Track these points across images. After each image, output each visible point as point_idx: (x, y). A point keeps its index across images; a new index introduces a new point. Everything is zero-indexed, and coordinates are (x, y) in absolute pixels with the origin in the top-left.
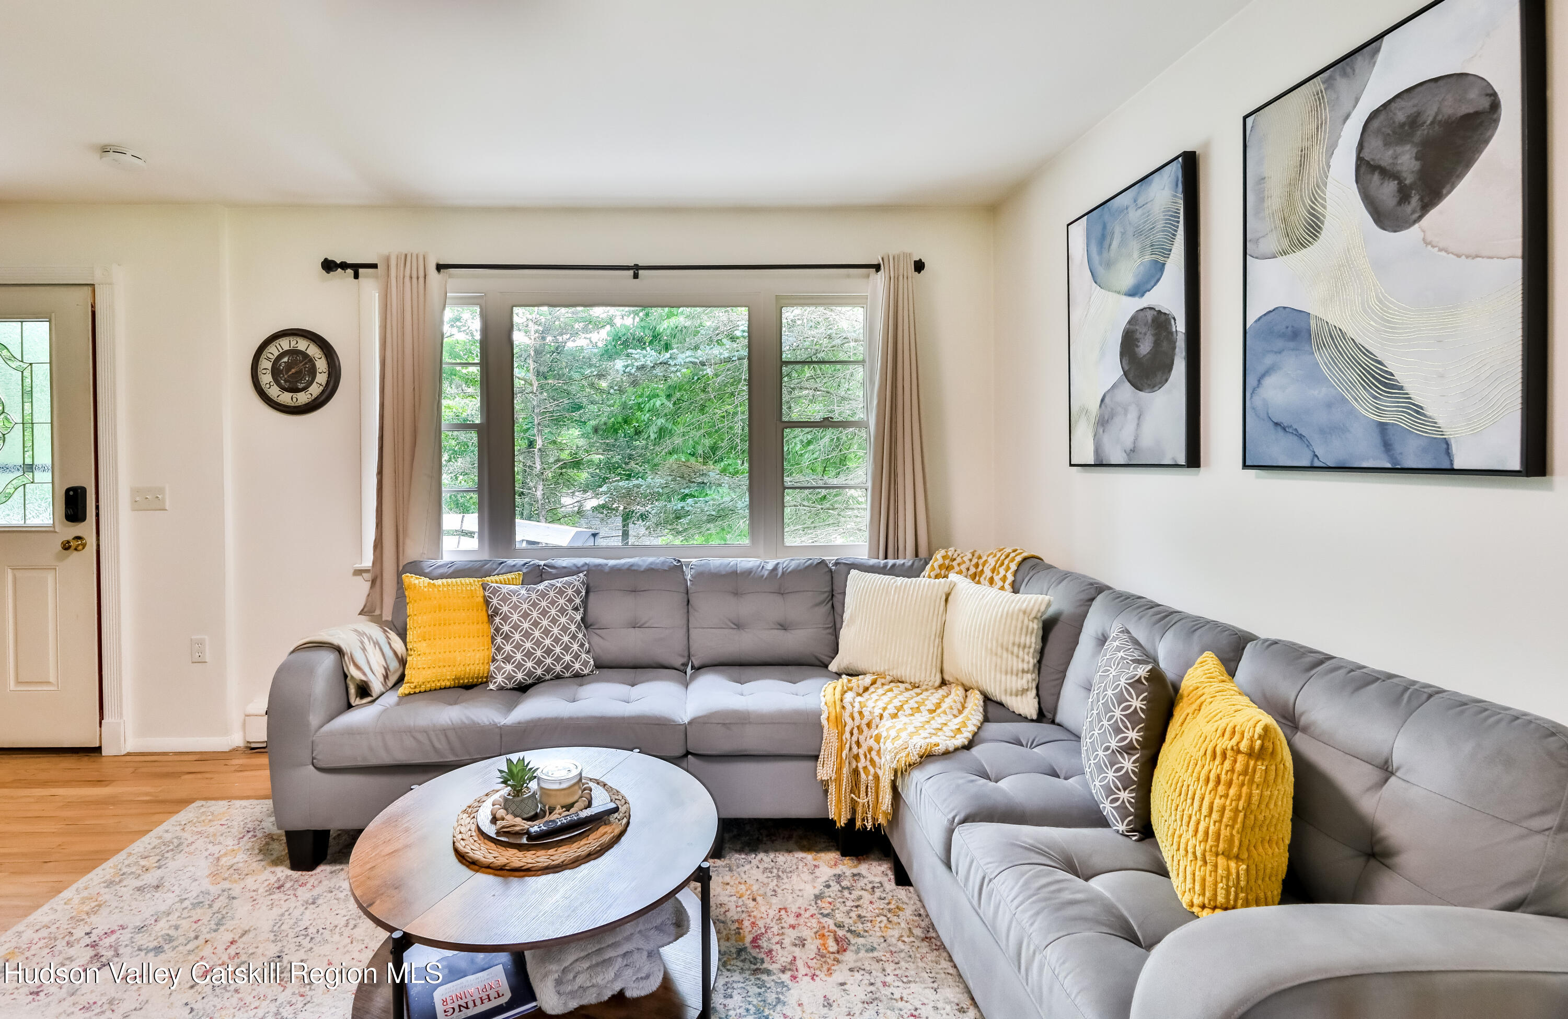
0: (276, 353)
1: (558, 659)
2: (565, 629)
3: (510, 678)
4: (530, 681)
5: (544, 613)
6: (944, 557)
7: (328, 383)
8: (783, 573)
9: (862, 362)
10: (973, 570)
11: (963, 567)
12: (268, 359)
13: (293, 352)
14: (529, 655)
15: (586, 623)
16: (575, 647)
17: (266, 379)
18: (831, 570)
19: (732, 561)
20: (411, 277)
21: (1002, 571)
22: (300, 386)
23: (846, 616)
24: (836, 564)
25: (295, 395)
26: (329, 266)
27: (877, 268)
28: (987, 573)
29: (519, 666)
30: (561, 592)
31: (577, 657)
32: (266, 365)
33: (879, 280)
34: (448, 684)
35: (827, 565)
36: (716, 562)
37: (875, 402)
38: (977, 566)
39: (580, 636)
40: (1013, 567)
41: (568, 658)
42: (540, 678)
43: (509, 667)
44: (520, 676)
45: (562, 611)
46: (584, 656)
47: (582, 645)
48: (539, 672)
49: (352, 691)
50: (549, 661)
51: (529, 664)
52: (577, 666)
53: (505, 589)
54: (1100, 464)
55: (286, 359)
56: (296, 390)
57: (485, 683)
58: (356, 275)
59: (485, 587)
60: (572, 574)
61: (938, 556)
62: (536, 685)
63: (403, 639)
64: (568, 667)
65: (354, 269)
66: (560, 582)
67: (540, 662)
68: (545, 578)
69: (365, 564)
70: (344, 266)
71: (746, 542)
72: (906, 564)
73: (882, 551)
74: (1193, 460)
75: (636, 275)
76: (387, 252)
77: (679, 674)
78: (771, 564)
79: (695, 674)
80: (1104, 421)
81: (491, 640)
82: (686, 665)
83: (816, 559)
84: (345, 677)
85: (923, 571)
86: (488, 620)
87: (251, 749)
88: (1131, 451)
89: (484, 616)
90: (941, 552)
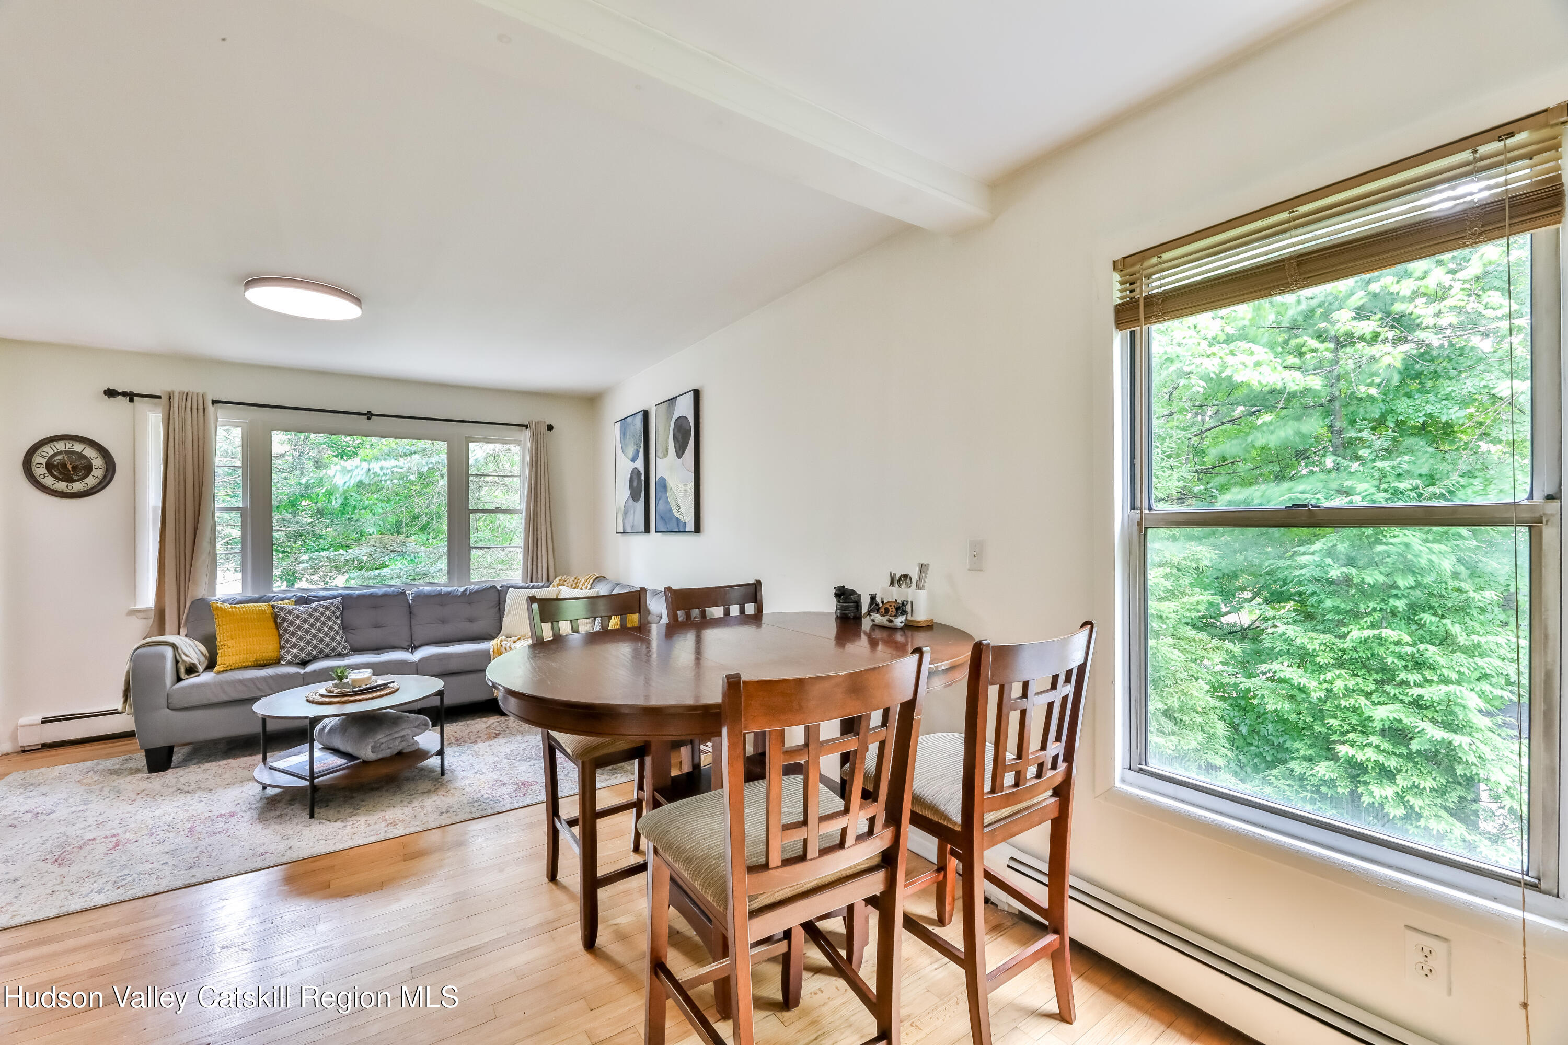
0: (51, 452)
1: (328, 645)
2: (331, 628)
3: (296, 656)
4: (309, 659)
5: (317, 619)
6: (560, 580)
7: (105, 477)
8: (470, 593)
9: (519, 477)
10: (574, 585)
11: (569, 584)
12: (43, 456)
13: (69, 452)
14: (308, 643)
15: (344, 627)
16: (338, 638)
17: (40, 470)
18: (498, 590)
19: (439, 588)
20: (191, 409)
21: (586, 584)
22: (76, 478)
23: (506, 612)
24: (502, 587)
25: (70, 484)
26: (111, 393)
27: (527, 427)
28: (580, 586)
29: (302, 650)
30: (327, 608)
31: (339, 643)
32: (40, 460)
33: (527, 433)
34: (250, 664)
35: (496, 588)
36: (427, 589)
37: (525, 500)
38: (576, 583)
39: (341, 632)
40: (591, 581)
41: (334, 644)
42: (315, 656)
43: (295, 651)
44: (302, 655)
45: (329, 618)
46: (344, 643)
47: (342, 638)
48: (315, 652)
49: (182, 670)
50: (321, 646)
51: (309, 648)
52: (340, 649)
53: (289, 607)
54: (624, 533)
55: (58, 457)
56: (71, 481)
57: (277, 662)
58: (131, 400)
59: (273, 607)
60: (333, 599)
61: (557, 579)
62: (315, 659)
63: (210, 642)
64: (334, 649)
65: (131, 396)
66: (325, 603)
67: (315, 647)
68: (314, 601)
69: (140, 606)
70: (124, 394)
71: (445, 579)
72: (541, 584)
73: (529, 580)
74: (647, 530)
75: (369, 419)
76: (169, 389)
77: (406, 649)
78: (462, 589)
79: (415, 648)
80: (625, 514)
81: (280, 637)
82: (410, 646)
83: (490, 585)
84: (177, 662)
85: (548, 587)
86: (278, 626)
87: (24, 751)
88: (633, 526)
89: (272, 624)
90: (559, 578)
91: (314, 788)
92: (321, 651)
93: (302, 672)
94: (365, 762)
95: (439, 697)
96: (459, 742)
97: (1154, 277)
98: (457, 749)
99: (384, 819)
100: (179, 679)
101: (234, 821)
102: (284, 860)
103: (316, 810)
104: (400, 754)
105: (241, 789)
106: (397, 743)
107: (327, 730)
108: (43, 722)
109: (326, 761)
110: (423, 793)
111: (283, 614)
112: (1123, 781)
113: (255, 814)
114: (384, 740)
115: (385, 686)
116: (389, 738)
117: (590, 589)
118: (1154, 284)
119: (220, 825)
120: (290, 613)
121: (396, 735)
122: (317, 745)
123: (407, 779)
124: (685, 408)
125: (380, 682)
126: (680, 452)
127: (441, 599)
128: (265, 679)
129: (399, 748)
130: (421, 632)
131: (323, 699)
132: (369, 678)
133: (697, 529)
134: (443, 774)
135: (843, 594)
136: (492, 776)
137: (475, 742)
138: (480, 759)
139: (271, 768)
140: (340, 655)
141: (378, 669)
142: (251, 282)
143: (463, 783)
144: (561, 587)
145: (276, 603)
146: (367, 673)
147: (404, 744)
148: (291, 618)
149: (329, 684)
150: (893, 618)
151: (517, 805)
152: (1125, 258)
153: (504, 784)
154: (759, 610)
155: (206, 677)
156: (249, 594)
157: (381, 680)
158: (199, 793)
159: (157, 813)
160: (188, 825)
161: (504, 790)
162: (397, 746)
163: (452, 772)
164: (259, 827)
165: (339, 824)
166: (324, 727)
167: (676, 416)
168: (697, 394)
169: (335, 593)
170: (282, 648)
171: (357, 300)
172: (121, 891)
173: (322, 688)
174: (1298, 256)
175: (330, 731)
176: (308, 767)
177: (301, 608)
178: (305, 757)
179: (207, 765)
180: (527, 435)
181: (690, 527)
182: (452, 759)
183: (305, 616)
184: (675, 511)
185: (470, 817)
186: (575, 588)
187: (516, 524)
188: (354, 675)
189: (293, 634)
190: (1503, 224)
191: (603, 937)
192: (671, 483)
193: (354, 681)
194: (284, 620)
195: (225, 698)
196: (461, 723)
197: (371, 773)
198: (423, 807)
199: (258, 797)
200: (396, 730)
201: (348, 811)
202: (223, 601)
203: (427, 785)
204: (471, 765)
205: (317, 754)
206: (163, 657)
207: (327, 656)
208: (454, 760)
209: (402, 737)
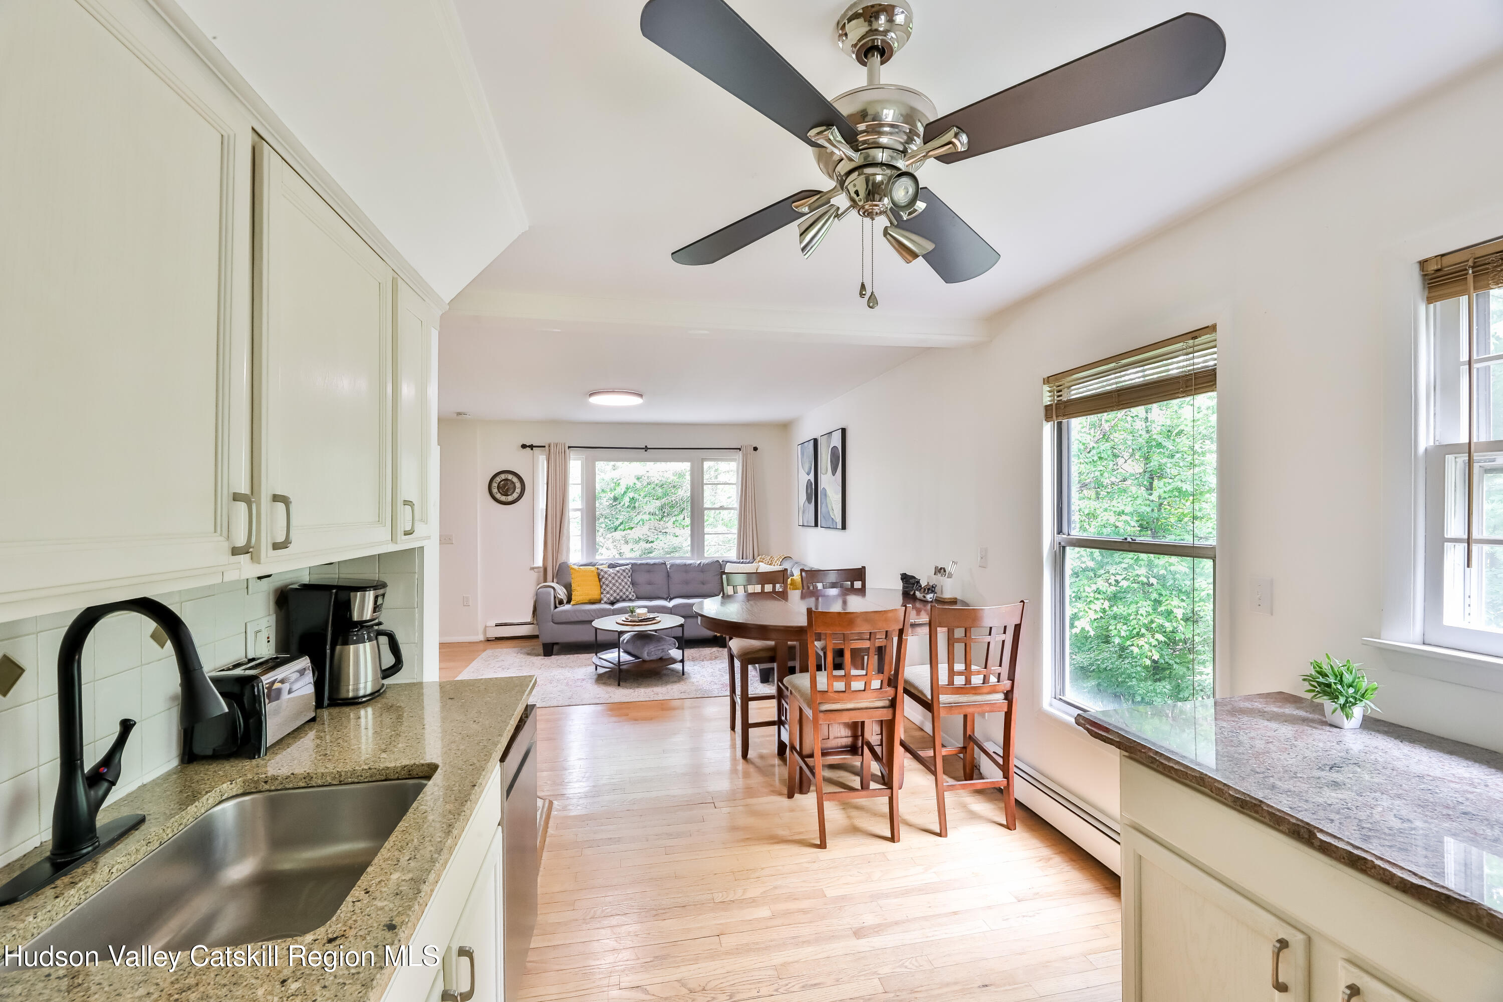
0: (499, 480)
1: (624, 594)
2: (626, 583)
3: (609, 599)
4: (615, 601)
5: (619, 578)
7: (521, 492)
8: (703, 565)
9: (735, 484)
10: (770, 562)
11: (767, 562)
12: (496, 483)
13: (506, 480)
14: (615, 591)
15: (633, 583)
16: (630, 590)
17: (495, 490)
18: (721, 564)
19: (685, 561)
22: (509, 494)
24: (723, 561)
25: (507, 497)
26: (524, 446)
27: (740, 449)
29: (612, 595)
30: (624, 571)
31: (630, 593)
32: (495, 485)
33: (741, 454)
34: (586, 601)
35: (719, 562)
36: (678, 562)
37: (739, 500)
39: (631, 586)
40: (781, 560)
41: (627, 593)
43: (608, 596)
44: (612, 599)
45: (625, 577)
46: (632, 593)
47: (632, 589)
48: (618, 597)
49: (557, 602)
50: (621, 594)
51: (615, 595)
52: (630, 596)
53: (605, 570)
54: (803, 526)
55: (502, 483)
56: (507, 495)
57: (599, 601)
58: (532, 449)
59: (598, 569)
60: (626, 565)
61: (759, 558)
62: (618, 601)
63: (568, 587)
64: (627, 597)
65: (532, 447)
66: (623, 568)
67: (618, 594)
68: (617, 566)
69: (535, 565)
70: (529, 446)
71: (689, 555)
72: (748, 561)
73: (741, 558)
74: (816, 525)
75: (646, 451)
76: (548, 442)
77: (666, 599)
78: (699, 562)
79: (671, 599)
80: (803, 512)
81: (601, 587)
82: (668, 598)
83: (716, 559)
84: (555, 597)
85: (752, 563)
86: (600, 580)
87: (488, 640)
88: (808, 522)
89: (597, 579)
90: (760, 557)
91: (620, 671)
92: (621, 597)
93: (612, 608)
94: (644, 661)
95: (681, 628)
96: (694, 659)
97: (1073, 388)
98: (692, 663)
99: (653, 691)
100: (556, 607)
101: (584, 682)
102: (608, 702)
103: (621, 683)
104: (661, 659)
105: (585, 669)
106: (660, 653)
107: (625, 641)
108: (496, 626)
109: (625, 657)
110: (673, 682)
111: (602, 573)
112: (1051, 705)
113: (593, 681)
114: (653, 650)
115: (654, 619)
116: (656, 648)
117: (780, 565)
118: (1073, 392)
119: (579, 683)
120: (606, 573)
121: (659, 648)
122: (621, 650)
123: (665, 675)
124: (836, 441)
125: (651, 616)
126: (834, 473)
127: (686, 568)
128: (594, 610)
129: (661, 656)
130: (674, 591)
131: (624, 623)
132: (646, 614)
133: (844, 527)
134: (683, 674)
135: (905, 578)
136: (710, 679)
137: (703, 661)
138: (704, 670)
139: (600, 658)
140: (630, 600)
141: (651, 609)
142: (591, 395)
143: (694, 680)
144: (760, 563)
145: (598, 567)
146: (645, 610)
147: (663, 653)
148: (606, 576)
149: (627, 616)
150: (925, 595)
151: (720, 695)
152: (1048, 377)
153: (716, 684)
154: (864, 585)
155: (567, 607)
156: (584, 561)
157: (651, 615)
158: (567, 668)
159: (551, 674)
160: (566, 681)
161: (715, 686)
162: (659, 654)
163: (688, 674)
164: (596, 686)
165: (631, 691)
166: (624, 640)
167: (832, 446)
168: (844, 431)
169: (628, 562)
170: (602, 593)
171: (641, 396)
172: (544, 703)
173: (622, 618)
174: (1119, 391)
175: (626, 642)
176: (617, 659)
177: (611, 570)
178: (616, 654)
179: (568, 656)
180: (739, 455)
181: (840, 526)
182: (688, 667)
183: (613, 575)
184: (831, 513)
185: (695, 697)
186: (770, 565)
187: (732, 517)
188: (638, 611)
189: (607, 586)
190: (1190, 388)
191: (751, 754)
192: (828, 492)
193: (638, 614)
194: (603, 577)
195: (576, 619)
196: (696, 649)
197: (646, 666)
198: (672, 689)
199: (594, 674)
200: (659, 645)
201: (636, 685)
202: (574, 564)
203: (675, 679)
204: (699, 672)
205: (622, 654)
206: (550, 594)
207: (624, 600)
208: (689, 668)
209: (663, 649)
